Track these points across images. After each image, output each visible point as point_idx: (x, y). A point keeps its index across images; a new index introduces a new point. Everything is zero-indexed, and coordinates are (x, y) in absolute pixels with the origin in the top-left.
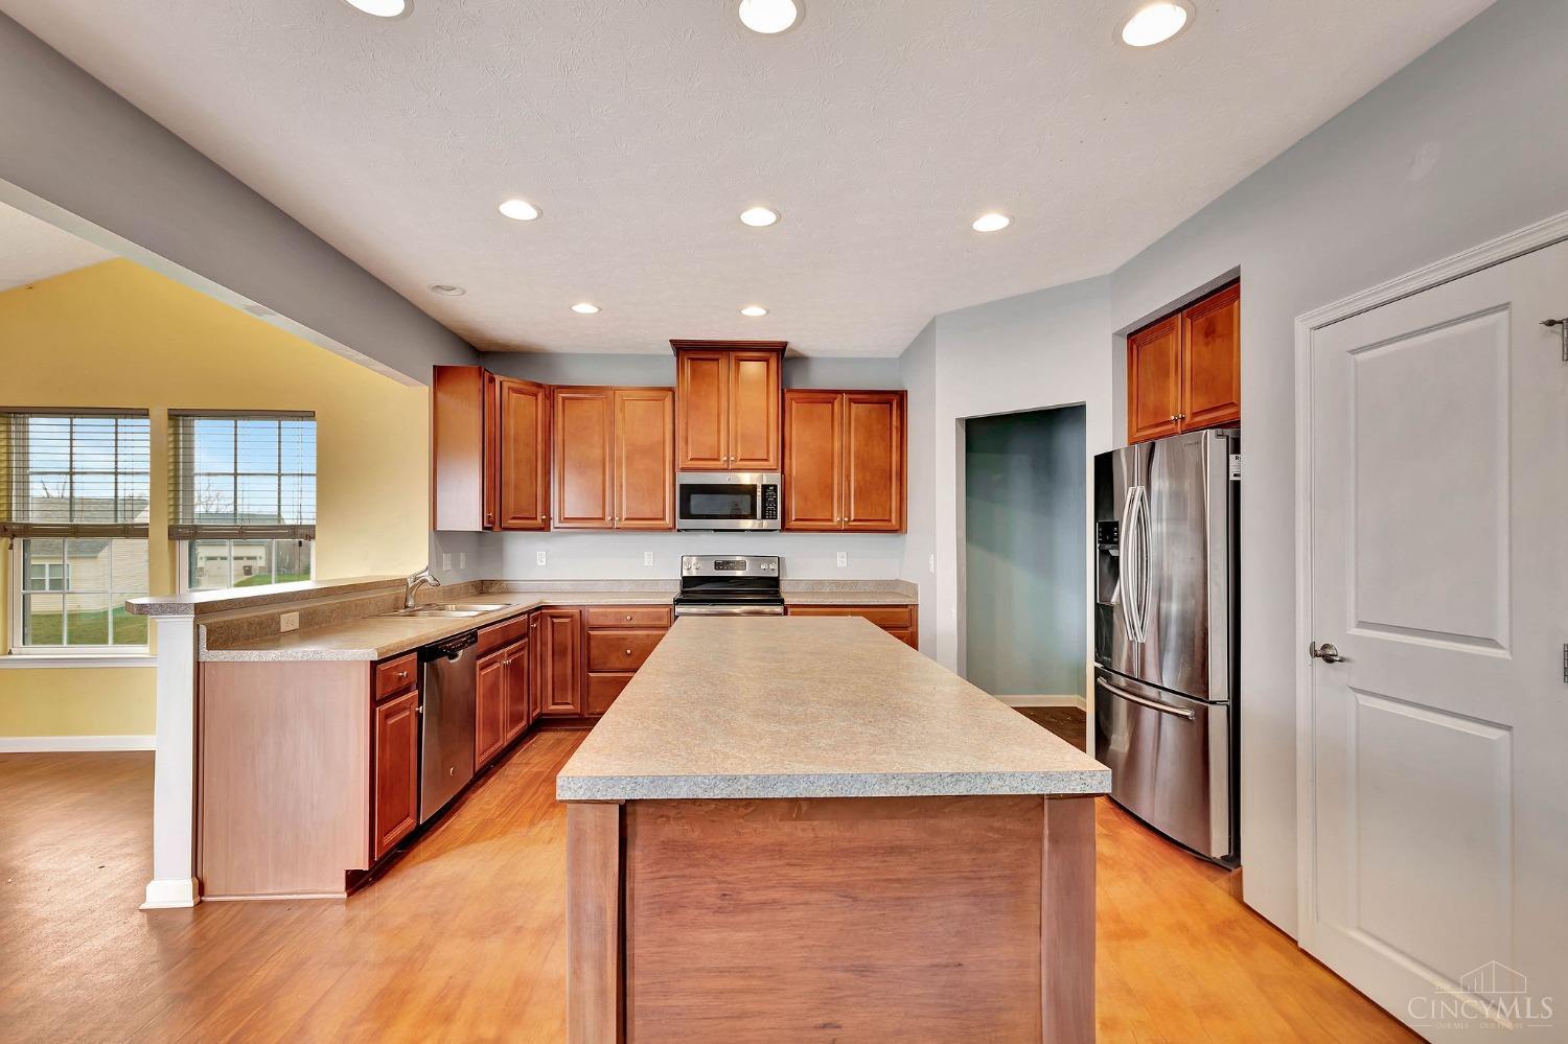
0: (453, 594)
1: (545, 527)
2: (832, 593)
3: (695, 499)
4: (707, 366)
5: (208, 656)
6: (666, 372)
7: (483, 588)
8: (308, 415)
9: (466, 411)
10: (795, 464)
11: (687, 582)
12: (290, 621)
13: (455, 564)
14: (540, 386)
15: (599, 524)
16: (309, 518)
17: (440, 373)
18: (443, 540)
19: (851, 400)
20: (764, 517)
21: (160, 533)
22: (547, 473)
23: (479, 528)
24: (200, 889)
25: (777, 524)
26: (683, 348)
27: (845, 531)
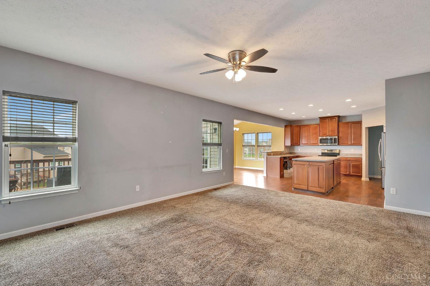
0: (287, 154)
1: (299, 145)
2: (350, 156)
3: (322, 140)
4: (324, 120)
5: (267, 156)
6: (318, 122)
7: (291, 153)
8: (271, 132)
9: (289, 130)
10: (341, 135)
11: (322, 153)
12: (272, 154)
13: (287, 150)
14: (299, 126)
15: (307, 144)
16: (270, 144)
17: (286, 126)
18: (286, 147)
19: (352, 123)
20: (334, 143)
21: (256, 146)
22: (300, 137)
23: (290, 145)
24: (267, 175)
25: (337, 144)
26: (320, 118)
27: (351, 145)
